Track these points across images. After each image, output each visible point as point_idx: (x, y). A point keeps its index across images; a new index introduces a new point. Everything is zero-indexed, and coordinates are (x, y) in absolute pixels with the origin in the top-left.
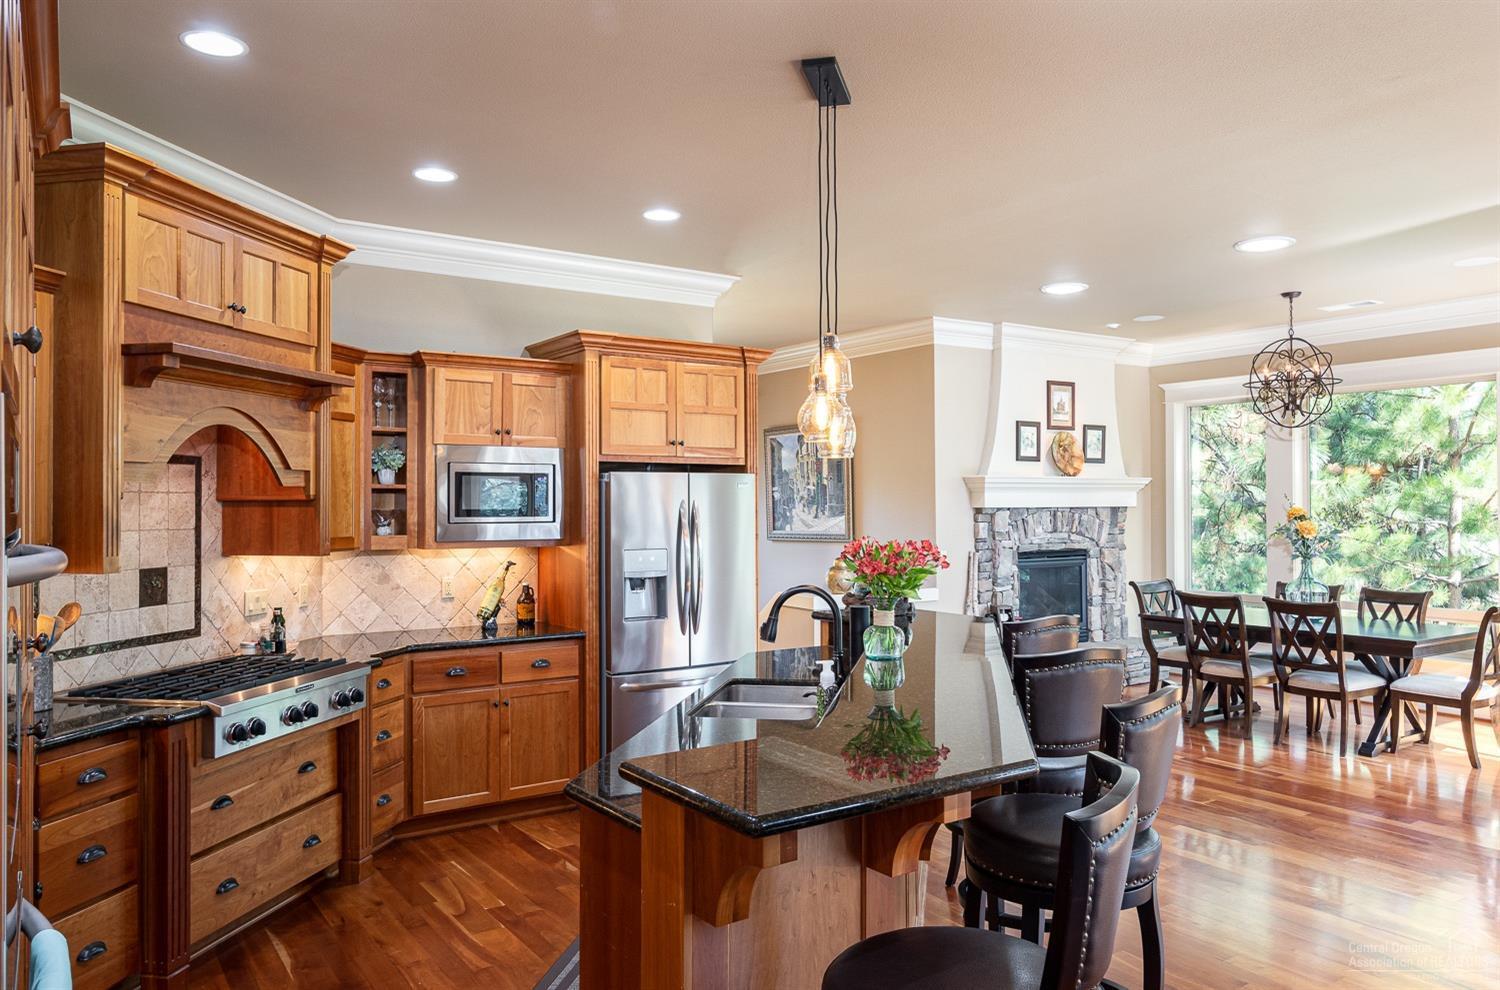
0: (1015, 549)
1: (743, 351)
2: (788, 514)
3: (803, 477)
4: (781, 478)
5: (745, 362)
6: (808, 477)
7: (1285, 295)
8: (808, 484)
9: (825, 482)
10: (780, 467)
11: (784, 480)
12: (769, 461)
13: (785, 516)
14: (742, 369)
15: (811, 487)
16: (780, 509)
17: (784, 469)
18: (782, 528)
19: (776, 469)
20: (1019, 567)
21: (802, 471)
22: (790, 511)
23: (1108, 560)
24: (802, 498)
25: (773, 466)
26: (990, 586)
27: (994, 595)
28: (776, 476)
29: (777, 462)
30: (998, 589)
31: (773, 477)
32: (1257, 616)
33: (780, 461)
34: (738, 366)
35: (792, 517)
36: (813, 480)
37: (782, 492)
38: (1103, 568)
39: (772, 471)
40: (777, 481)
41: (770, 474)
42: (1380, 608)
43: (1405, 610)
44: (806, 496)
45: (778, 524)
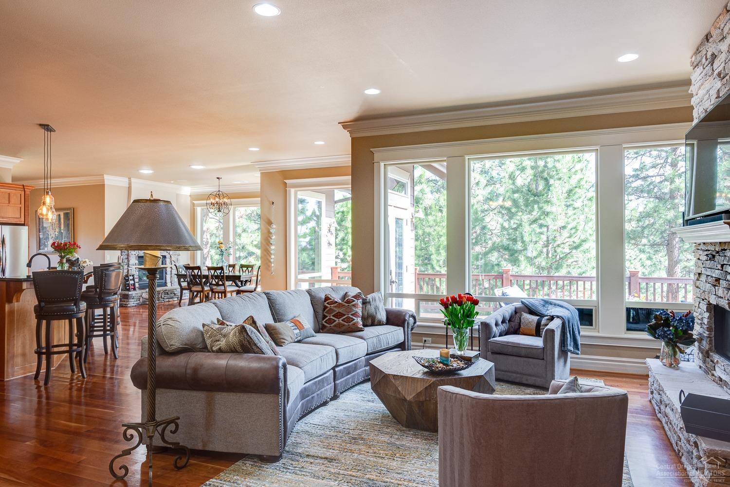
0: (137, 255)
1: (23, 186)
2: (46, 243)
3: (53, 229)
4: (43, 229)
5: (24, 189)
6: (55, 230)
7: (217, 178)
8: (55, 232)
9: (62, 231)
10: (43, 225)
11: (44, 230)
12: (38, 222)
13: (45, 244)
14: (23, 192)
15: (56, 233)
16: (42, 242)
17: (44, 226)
18: (43, 249)
19: (41, 226)
20: (139, 261)
21: (52, 227)
22: (47, 242)
23: (173, 259)
24: (52, 237)
25: (39, 225)
26: (127, 268)
27: (128, 271)
28: (41, 229)
29: (41, 223)
30: (129, 268)
31: (39, 229)
32: (205, 272)
33: (43, 223)
34: (22, 191)
35: (48, 245)
36: (57, 230)
37: (44, 235)
38: (171, 262)
39: (39, 227)
40: (41, 231)
41: (38, 228)
42: (245, 269)
43: (250, 269)
44: (54, 237)
45: (42, 247)
